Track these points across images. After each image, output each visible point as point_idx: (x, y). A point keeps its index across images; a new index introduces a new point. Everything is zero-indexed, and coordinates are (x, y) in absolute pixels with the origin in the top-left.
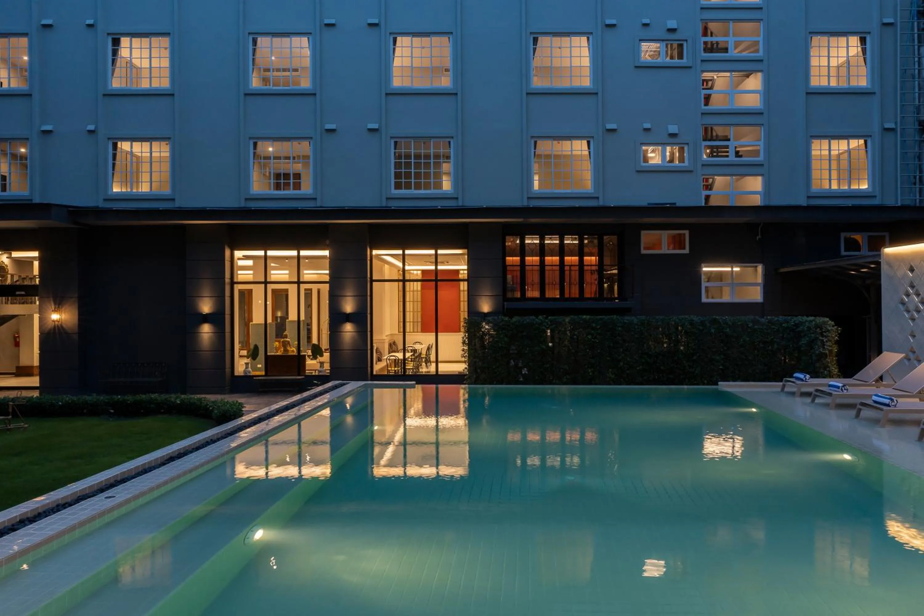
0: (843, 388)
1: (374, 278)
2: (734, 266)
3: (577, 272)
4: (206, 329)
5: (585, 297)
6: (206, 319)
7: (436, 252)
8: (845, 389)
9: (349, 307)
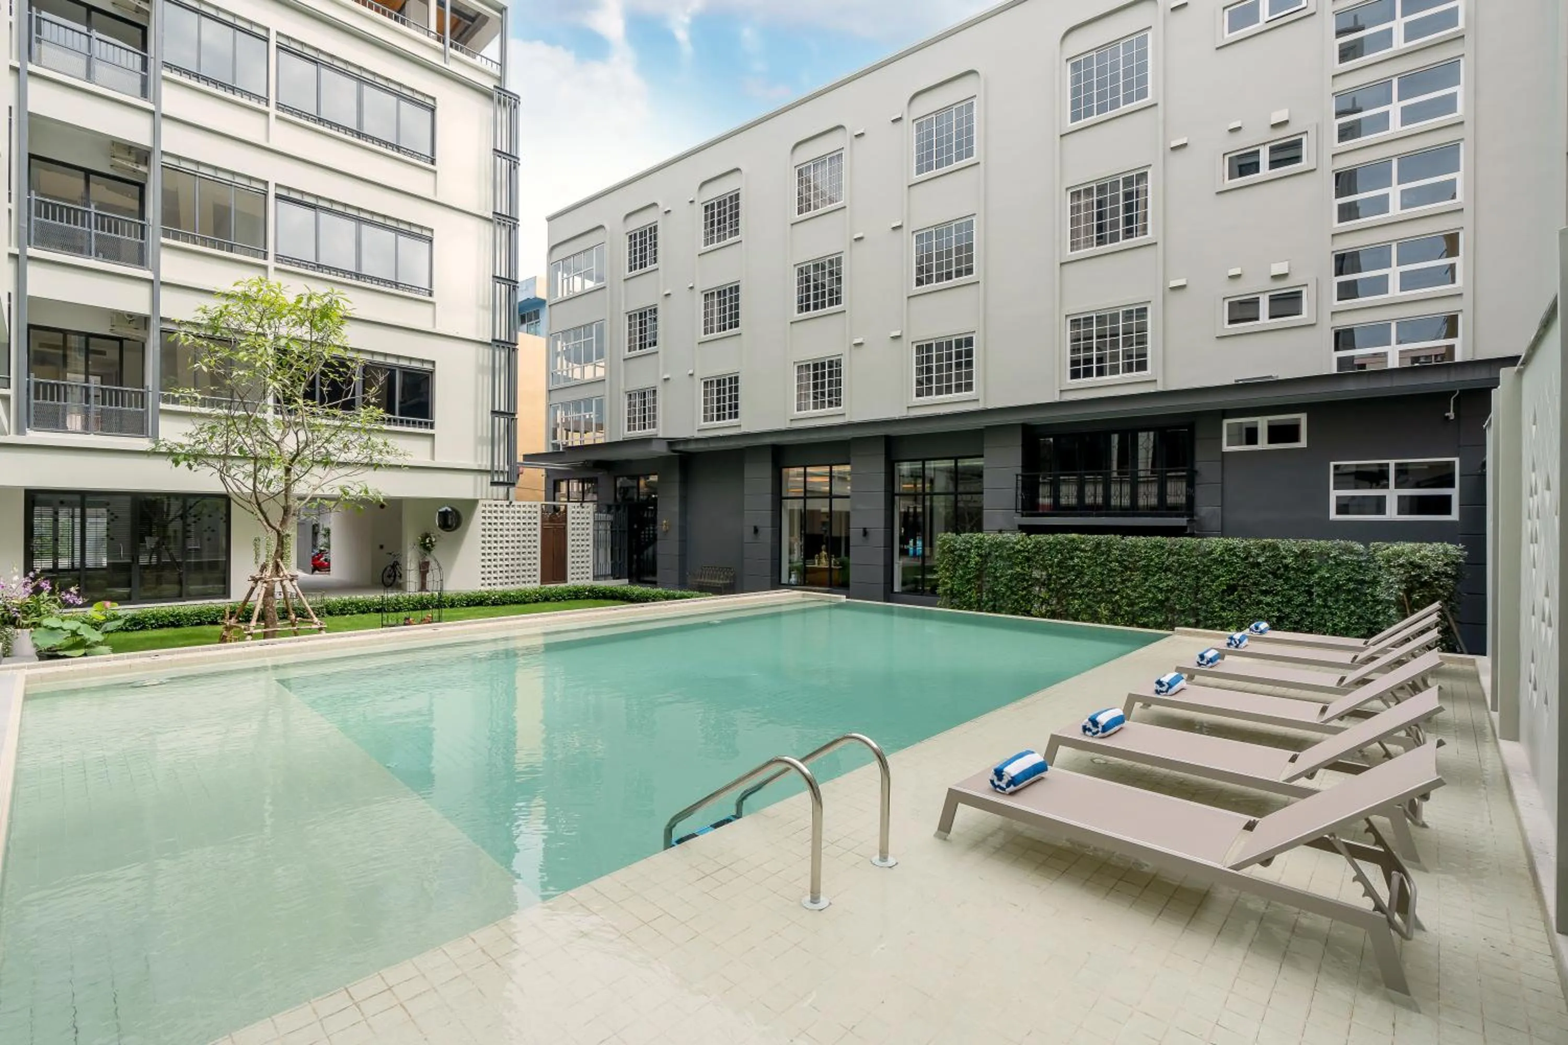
6: (756, 530)
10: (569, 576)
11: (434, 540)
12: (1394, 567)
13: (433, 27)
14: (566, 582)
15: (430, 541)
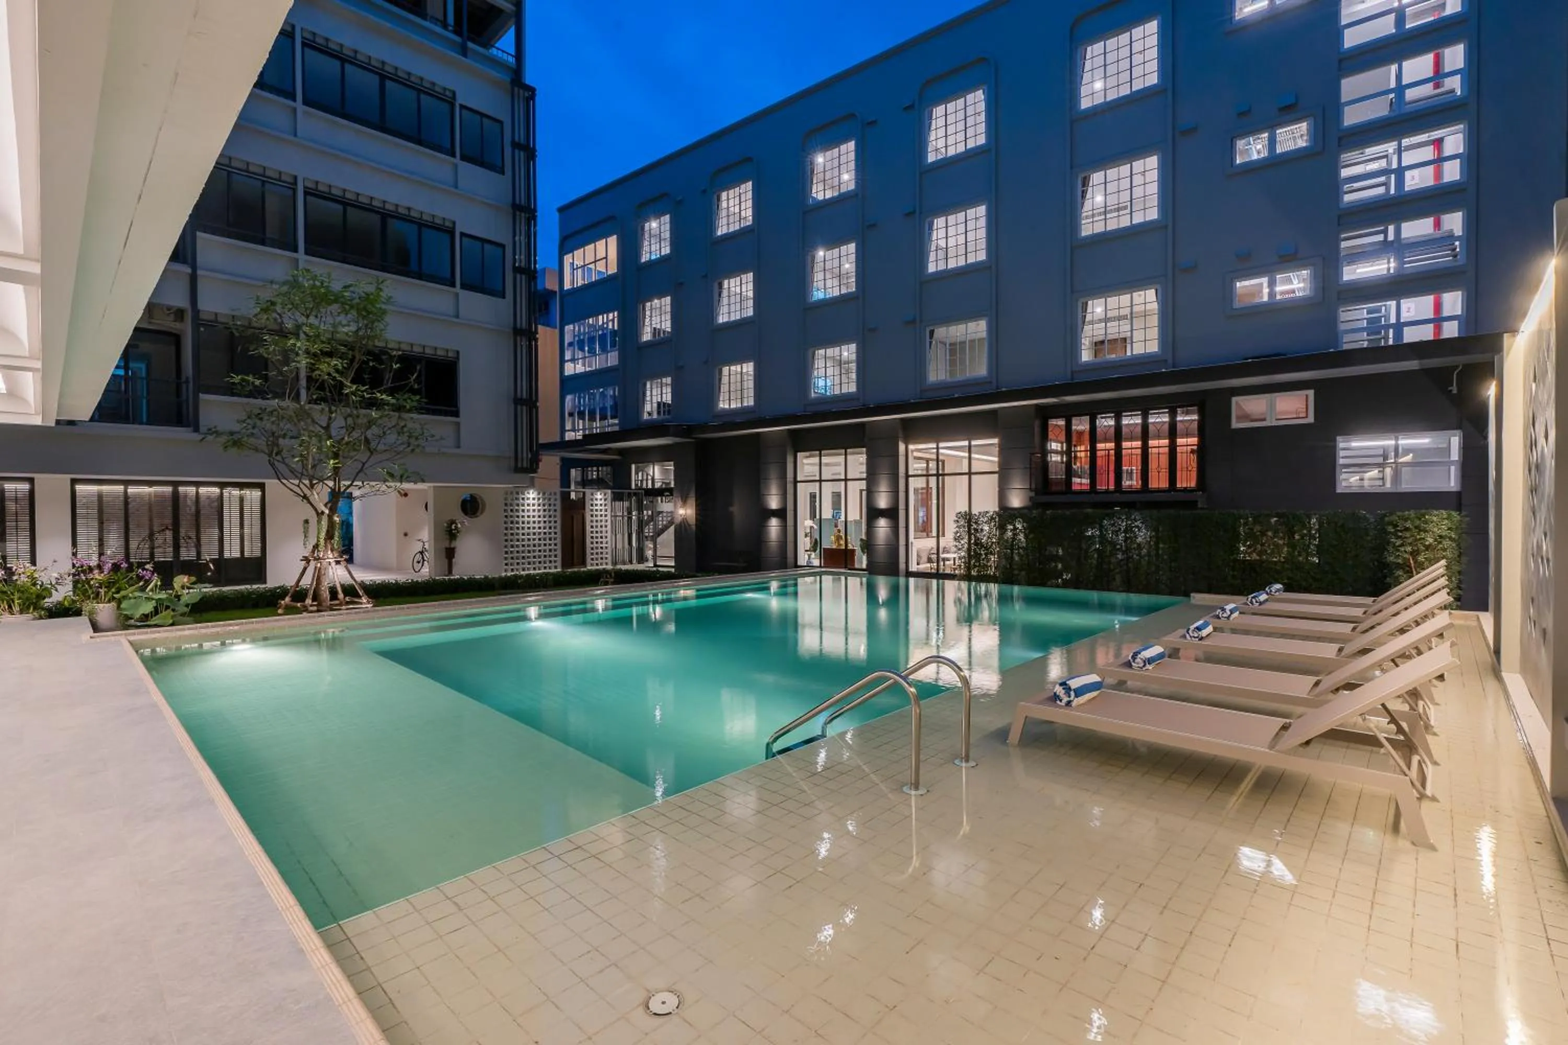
0: (1254, 600)
1: (910, 473)
2: (1400, 437)
3: (1139, 458)
4: (774, 522)
5: (1150, 486)
6: (774, 513)
7: (970, 443)
8: (1257, 602)
9: (883, 502)
10: (589, 561)
11: (459, 526)
12: (1401, 531)
13: (451, 19)
14: (586, 567)
15: (456, 527)
